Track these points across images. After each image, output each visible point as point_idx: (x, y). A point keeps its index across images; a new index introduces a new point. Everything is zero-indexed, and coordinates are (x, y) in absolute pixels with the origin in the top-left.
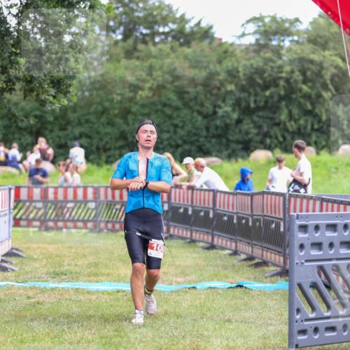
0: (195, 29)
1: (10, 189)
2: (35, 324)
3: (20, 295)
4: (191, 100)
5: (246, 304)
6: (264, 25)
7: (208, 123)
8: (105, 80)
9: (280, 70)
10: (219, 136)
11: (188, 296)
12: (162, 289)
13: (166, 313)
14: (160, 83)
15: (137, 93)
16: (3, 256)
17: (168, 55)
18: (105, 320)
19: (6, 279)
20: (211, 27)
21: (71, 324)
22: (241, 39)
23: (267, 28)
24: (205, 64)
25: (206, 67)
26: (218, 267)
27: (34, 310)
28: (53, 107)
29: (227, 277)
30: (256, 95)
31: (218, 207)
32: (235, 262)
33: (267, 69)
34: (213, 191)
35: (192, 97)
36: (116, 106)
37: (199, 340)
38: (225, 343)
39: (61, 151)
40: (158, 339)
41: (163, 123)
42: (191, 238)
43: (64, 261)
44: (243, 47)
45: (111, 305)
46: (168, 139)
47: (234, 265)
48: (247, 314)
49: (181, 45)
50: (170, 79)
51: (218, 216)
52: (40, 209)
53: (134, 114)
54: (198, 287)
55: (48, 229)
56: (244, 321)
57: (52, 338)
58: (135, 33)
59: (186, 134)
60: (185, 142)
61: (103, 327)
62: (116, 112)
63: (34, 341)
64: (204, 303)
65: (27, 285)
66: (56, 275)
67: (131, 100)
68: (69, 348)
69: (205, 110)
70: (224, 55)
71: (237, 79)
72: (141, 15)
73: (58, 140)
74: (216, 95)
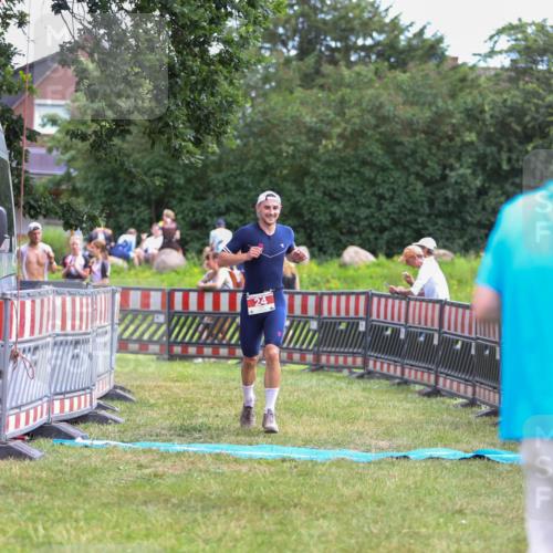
0: (415, 42)
1: (114, 293)
2: (151, 508)
3: (127, 463)
4: (407, 156)
5: (489, 486)
6: (526, 39)
7: (433, 193)
8: (269, 121)
9: (550, 110)
10: (450, 215)
11: (396, 471)
12: (355, 459)
13: (360, 497)
14: (357, 128)
15: (321, 143)
16: (101, 398)
17: (370, 83)
18: (262, 506)
19: (106, 436)
20: (440, 40)
21: (208, 510)
22: (489, 60)
23: (529, 44)
24: (430, 98)
25: (430, 105)
26: (444, 425)
27: (149, 487)
28: (192, 160)
29: (458, 442)
30: (510, 150)
31: (446, 329)
32: (472, 417)
33: (530, 109)
34: (440, 301)
35: (409, 152)
36: (286, 163)
37: (412, 541)
38: (454, 547)
39: (197, 233)
40: (345, 538)
41: (361, 192)
42: (401, 378)
43: (196, 410)
44: (493, 73)
45: (272, 483)
46: (366, 218)
47: (470, 423)
48: (490, 502)
49: (392, 67)
50: (373, 121)
51: (447, 343)
52: (160, 325)
53: (315, 177)
54: (411, 457)
55: (172, 357)
56: (484, 513)
57: (176, 533)
58: (318, 47)
59: (397, 211)
60: (395, 223)
61: (259, 517)
62: (285, 172)
63: (147, 536)
64: (422, 482)
65: (138, 446)
66: (186, 432)
67: (309, 153)
68: (204, 550)
69: (428, 173)
70: (460, 85)
71: (480, 123)
72: (328, 17)
73: (191, 215)
74: (447, 149)
